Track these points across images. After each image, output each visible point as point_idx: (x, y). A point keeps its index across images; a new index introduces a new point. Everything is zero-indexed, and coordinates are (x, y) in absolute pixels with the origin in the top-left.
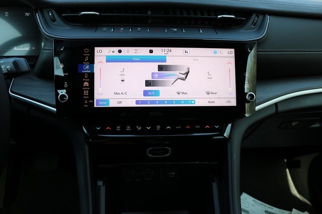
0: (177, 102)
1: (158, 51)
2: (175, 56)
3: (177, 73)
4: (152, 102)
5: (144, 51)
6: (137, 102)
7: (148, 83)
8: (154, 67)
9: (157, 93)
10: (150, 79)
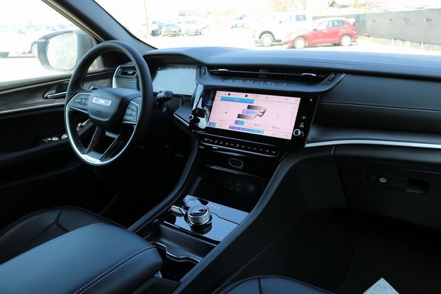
0: (254, 131)
1: (251, 96)
2: (260, 100)
3: (258, 111)
4: (239, 128)
5: (242, 95)
6: (230, 127)
7: (239, 116)
8: (245, 106)
9: (242, 123)
10: (241, 113)
